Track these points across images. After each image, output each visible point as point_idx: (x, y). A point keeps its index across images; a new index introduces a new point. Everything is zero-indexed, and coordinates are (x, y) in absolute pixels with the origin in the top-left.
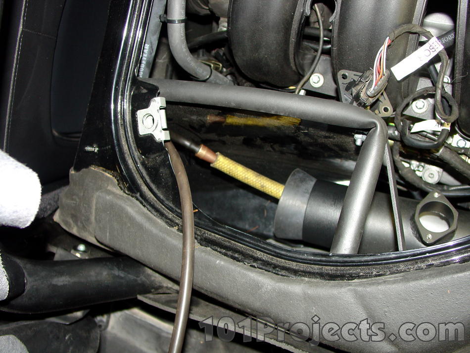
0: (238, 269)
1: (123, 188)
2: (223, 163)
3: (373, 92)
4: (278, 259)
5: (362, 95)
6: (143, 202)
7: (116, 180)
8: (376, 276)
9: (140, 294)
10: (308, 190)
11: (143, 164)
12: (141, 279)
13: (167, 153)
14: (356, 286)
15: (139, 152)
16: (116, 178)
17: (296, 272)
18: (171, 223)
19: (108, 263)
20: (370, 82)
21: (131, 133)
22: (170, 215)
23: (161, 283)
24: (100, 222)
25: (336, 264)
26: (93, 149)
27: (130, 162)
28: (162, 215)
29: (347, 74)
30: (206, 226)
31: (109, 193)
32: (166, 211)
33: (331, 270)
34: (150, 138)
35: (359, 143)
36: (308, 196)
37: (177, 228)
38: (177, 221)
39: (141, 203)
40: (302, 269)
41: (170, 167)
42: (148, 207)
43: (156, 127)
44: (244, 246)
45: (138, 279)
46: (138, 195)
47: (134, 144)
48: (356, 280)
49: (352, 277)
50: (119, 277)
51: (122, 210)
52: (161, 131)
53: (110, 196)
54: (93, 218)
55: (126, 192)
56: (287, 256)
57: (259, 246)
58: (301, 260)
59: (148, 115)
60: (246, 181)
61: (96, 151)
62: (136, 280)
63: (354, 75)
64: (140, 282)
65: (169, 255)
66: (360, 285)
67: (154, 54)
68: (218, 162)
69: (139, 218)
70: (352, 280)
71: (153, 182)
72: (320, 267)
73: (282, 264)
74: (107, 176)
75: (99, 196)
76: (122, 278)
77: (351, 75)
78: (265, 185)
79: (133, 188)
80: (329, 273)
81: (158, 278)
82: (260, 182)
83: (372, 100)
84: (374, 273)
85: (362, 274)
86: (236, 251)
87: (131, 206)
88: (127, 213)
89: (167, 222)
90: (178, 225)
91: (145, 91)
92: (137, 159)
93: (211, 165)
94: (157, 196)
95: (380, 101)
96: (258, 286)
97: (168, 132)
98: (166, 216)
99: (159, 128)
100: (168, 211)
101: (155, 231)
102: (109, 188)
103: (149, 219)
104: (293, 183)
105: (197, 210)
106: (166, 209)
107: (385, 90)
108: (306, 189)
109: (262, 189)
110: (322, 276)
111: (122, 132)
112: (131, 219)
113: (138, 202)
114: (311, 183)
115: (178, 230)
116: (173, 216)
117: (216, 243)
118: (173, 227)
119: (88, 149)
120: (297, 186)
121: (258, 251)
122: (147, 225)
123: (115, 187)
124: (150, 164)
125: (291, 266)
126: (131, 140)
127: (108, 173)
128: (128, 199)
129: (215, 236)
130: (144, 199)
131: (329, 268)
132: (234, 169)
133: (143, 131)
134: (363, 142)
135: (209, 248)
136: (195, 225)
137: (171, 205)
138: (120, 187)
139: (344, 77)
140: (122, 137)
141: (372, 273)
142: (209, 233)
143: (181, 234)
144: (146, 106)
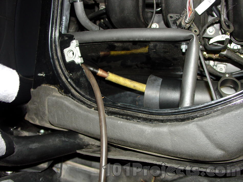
0: (131, 124)
1: (61, 93)
2: (112, 77)
3: (188, 21)
4: (152, 116)
5: (183, 24)
6: (73, 98)
7: (57, 89)
8: (206, 115)
9: (78, 149)
11: (71, 78)
12: (77, 141)
13: (82, 69)
14: (197, 121)
15: (68, 72)
17: (162, 121)
18: (90, 107)
19: (58, 135)
20: (186, 16)
21: (62, 63)
22: (89, 103)
23: (88, 142)
24: (51, 113)
25: (184, 112)
26: (42, 75)
27: (63, 78)
28: (84, 103)
29: (172, 16)
30: (110, 105)
31: (54, 96)
32: (86, 101)
33: (182, 116)
34: (73, 63)
35: (184, 51)
36: (159, 87)
37: (93, 108)
38: (93, 105)
39: (72, 98)
40: (165, 119)
41: (85, 77)
42: (76, 100)
43: (75, 56)
44: (132, 112)
45: (76, 141)
46: (70, 95)
47: (64, 68)
48: (196, 119)
49: (193, 118)
50: (65, 141)
51: (62, 103)
52: (78, 58)
53: (55, 98)
54: (47, 112)
55: (63, 94)
56: (156, 113)
57: (140, 110)
58: (164, 114)
59: (70, 51)
60: (125, 85)
61: (44, 76)
62: (75, 142)
63: (176, 16)
64: (77, 143)
65: (91, 124)
66: (199, 120)
67: (68, 22)
68: (109, 76)
69: (72, 106)
71: (77, 86)
72: (175, 116)
73: (154, 118)
74: (51, 88)
75: (49, 98)
76: (67, 142)
77: (175, 16)
78: (136, 85)
79: (67, 92)
80: (180, 118)
81: (87, 139)
82: (133, 85)
83: (188, 25)
84: (205, 114)
85: (198, 115)
86: (128, 115)
87: (67, 101)
88: (65, 105)
89: (88, 107)
90: (94, 107)
91: (67, 38)
92: (67, 76)
93: (106, 79)
94: (81, 93)
95: (192, 27)
96: (143, 131)
97: (82, 58)
98: (87, 104)
99: (77, 56)
100: (88, 101)
101: (82, 112)
102: (54, 94)
103: (78, 106)
104: (150, 82)
105: (103, 97)
106: (87, 100)
107: (193, 21)
108: (158, 84)
109: (134, 88)
110: (177, 120)
111: (57, 63)
112: (68, 107)
113: (70, 98)
114: (160, 80)
115: (95, 109)
116: (91, 103)
117: (116, 113)
118: (91, 108)
119: (40, 75)
120: (153, 83)
121: (140, 114)
122: (77, 109)
123: (57, 93)
124: (74, 77)
125: (159, 118)
126: (62, 66)
127: (52, 86)
128: (65, 97)
129: (115, 110)
130: (74, 97)
131: (180, 115)
132: (118, 79)
133: (68, 60)
134: (186, 50)
135: (113, 116)
136: (104, 106)
137: (89, 97)
138: (60, 92)
139: (171, 17)
140: (57, 65)
141: (204, 114)
142: (112, 108)
143: (97, 111)
144: (69, 46)
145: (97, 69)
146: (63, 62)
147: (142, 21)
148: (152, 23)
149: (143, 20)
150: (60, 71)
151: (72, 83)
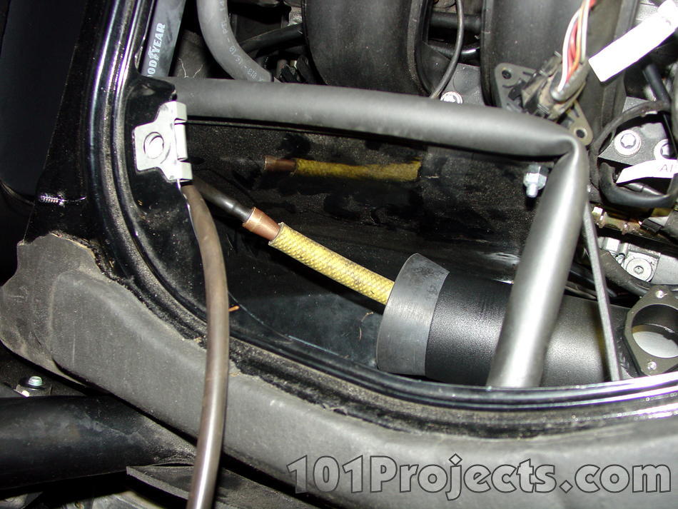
0: (312, 417)
1: (105, 268)
2: (290, 241)
3: (562, 93)
4: (388, 399)
5: (543, 101)
6: (141, 293)
7: (92, 254)
8: (579, 429)
9: (132, 465)
10: (435, 287)
11: (143, 225)
12: (134, 437)
13: (184, 202)
14: (541, 448)
15: (137, 204)
16: (93, 250)
17: (421, 423)
18: (188, 331)
19: (73, 406)
20: (555, 78)
21: (123, 170)
22: (189, 317)
23: (172, 445)
24: (61, 330)
25: (500, 407)
26: (56, 200)
27: (120, 222)
28: (172, 316)
29: (510, 71)
30: (255, 337)
31: (79, 276)
32: (181, 310)
33: (490, 419)
34: (156, 175)
35: (532, 192)
36: (436, 297)
37: (198, 340)
38: (200, 329)
39: (136, 294)
40: (433, 417)
41: (190, 229)
42: (149, 301)
43: (167, 156)
44: (323, 374)
45: (129, 437)
46: (131, 280)
47: (127, 189)
48: (540, 438)
49: (531, 431)
50: (92, 431)
51: (100, 306)
52: (175, 163)
53: (79, 282)
54: (49, 326)
55: (111, 275)
56: (404, 392)
57: (351, 374)
58: (432, 401)
59: (157, 134)
60: (328, 273)
61: (61, 203)
62: (124, 439)
63: (524, 73)
64: (131, 442)
65: (181, 391)
66: (551, 446)
68: (282, 237)
69: (130, 322)
70: (532, 436)
71: (160, 256)
72: (469, 413)
73: (395, 409)
74: (77, 247)
75: (60, 282)
76: (97, 434)
77: (518, 73)
78: (361, 279)
79: (123, 269)
80: (485, 425)
81: (166, 436)
82: (352, 275)
83: (559, 110)
84: (574, 425)
85: (549, 426)
86: (307, 383)
87: (115, 299)
88: (108, 312)
89: (181, 331)
90: (201, 335)
91: (149, 92)
92: (131, 215)
93: (270, 243)
94: (166, 282)
95: (570, 119)
96: (350, 449)
97: (188, 165)
98: (180, 319)
99: (173, 157)
100: (185, 310)
101: (157, 344)
102: (81, 269)
103: (148, 323)
104: (409, 275)
105: (237, 308)
106: (182, 307)
107: (578, 99)
108: (431, 287)
109: (355, 288)
110: (472, 429)
111: (107, 168)
112: (115, 323)
113: (129, 293)
114: (441, 276)
115: (202, 344)
116: (194, 319)
117: (271, 368)
118: (192, 338)
119: (48, 198)
120: (418, 281)
121: (349, 384)
122: (144, 334)
123: (91, 267)
124: (155, 225)
125: (412, 412)
126: (123, 181)
127: (82, 243)
128: (112, 286)
129: (268, 356)
130: (141, 289)
131: (485, 414)
132: (308, 251)
133: (143, 163)
134: (540, 192)
135: (257, 378)
136: (231, 335)
137: (190, 298)
138: (100, 266)
139: (506, 75)
140: (108, 177)
141: (570, 423)
142: (259, 350)
143: (205, 351)
144: (151, 119)
145: (248, 207)
146: (125, 169)
147: (410, 76)
148: (444, 90)
149: (414, 76)
150: (113, 196)
151: (144, 241)
